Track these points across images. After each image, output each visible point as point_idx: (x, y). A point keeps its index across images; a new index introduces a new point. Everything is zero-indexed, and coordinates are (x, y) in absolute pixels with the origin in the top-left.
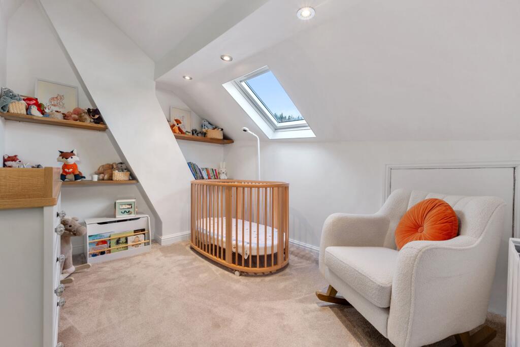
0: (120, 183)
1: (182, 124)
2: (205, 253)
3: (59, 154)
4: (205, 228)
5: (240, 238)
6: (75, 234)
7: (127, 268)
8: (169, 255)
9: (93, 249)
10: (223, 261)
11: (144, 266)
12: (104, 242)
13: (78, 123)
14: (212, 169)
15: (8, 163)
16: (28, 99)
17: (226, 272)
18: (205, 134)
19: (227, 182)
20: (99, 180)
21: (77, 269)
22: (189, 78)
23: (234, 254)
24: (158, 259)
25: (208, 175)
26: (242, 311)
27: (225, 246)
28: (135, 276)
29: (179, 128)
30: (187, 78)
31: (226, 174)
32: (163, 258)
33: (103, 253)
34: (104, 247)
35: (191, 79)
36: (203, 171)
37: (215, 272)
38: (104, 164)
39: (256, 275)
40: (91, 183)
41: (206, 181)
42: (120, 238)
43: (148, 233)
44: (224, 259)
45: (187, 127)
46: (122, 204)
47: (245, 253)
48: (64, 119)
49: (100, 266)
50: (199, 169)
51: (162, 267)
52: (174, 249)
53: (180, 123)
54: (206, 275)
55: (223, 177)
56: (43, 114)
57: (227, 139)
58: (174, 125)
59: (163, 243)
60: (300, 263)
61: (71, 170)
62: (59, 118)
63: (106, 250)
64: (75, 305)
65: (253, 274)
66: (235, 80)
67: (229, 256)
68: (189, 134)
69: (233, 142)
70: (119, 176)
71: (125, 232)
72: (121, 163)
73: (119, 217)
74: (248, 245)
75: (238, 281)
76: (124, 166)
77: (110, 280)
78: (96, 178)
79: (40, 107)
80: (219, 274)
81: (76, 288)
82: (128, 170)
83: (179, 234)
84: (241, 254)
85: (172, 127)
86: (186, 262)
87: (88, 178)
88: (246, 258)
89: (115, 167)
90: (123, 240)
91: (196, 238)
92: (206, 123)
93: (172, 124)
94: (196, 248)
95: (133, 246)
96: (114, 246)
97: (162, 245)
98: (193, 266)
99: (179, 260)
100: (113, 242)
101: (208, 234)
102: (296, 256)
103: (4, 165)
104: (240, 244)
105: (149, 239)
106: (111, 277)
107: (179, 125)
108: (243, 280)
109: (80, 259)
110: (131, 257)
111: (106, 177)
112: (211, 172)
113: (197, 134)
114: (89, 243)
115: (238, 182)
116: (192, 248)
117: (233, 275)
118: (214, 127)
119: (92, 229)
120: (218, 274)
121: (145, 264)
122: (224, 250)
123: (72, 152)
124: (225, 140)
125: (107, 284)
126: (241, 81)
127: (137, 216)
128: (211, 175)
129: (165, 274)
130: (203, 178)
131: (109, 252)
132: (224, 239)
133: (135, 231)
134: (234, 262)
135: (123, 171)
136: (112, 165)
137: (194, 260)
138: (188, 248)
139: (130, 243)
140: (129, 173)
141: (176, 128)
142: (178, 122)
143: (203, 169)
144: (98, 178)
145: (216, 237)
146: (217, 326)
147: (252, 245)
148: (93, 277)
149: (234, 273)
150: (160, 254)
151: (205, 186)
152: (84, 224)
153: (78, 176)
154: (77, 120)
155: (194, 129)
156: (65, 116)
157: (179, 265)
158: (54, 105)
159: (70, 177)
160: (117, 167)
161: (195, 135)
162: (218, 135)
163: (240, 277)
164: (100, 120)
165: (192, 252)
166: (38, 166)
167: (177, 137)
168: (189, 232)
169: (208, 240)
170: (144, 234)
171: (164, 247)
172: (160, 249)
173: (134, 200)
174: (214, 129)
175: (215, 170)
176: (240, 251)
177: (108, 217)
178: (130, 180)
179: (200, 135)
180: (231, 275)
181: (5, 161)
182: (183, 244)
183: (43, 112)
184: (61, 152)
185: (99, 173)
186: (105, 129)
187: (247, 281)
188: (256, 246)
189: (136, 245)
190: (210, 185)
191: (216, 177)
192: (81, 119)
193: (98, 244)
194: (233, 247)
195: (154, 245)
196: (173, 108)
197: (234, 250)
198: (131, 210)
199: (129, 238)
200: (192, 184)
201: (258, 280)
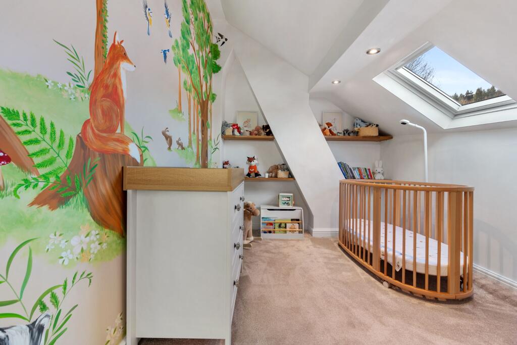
0: (282, 180)
1: (334, 125)
2: (351, 253)
3: (247, 159)
4: (351, 228)
5: (390, 245)
6: (253, 215)
7: (284, 247)
8: (318, 246)
9: (264, 227)
10: (370, 266)
11: (296, 250)
12: (271, 224)
13: (257, 137)
14: (365, 169)
15: (225, 166)
16: (234, 125)
17: (373, 279)
18: (357, 133)
19: (382, 183)
20: (269, 177)
21: (255, 239)
22: (338, 82)
23: (382, 262)
24: (308, 247)
25: (360, 174)
26: (384, 325)
27: (371, 250)
28: (289, 256)
29: (330, 131)
30: (336, 82)
31: (383, 174)
32: (312, 247)
33: (270, 232)
34: (271, 228)
35: (340, 82)
36: (354, 170)
37: (361, 275)
38: (272, 165)
39: (411, 294)
40: (264, 180)
41: (358, 181)
42: (281, 223)
43: (302, 223)
44: (371, 264)
45: (338, 128)
46: (283, 197)
47: (396, 264)
48: (250, 135)
49: (269, 241)
50: (350, 169)
51: (310, 255)
52: (323, 242)
53: (331, 125)
54: (349, 274)
55: (378, 177)
56: (240, 133)
57: (383, 136)
58: (325, 129)
59: (314, 235)
60: (497, 304)
61: (253, 170)
62: (248, 134)
63: (272, 230)
64: (251, 262)
65: (409, 293)
66: (389, 69)
67: (376, 262)
68: (341, 135)
69: (392, 138)
70: (282, 174)
71: (285, 219)
72: (284, 164)
73: (282, 206)
74: (401, 257)
75: (386, 293)
76: (285, 167)
77: (273, 253)
78: (267, 176)
79: (238, 129)
80: (365, 278)
81: (253, 252)
82: (288, 169)
83: (329, 230)
84: (392, 264)
85: (323, 130)
86: (333, 256)
87: (263, 175)
88: (398, 270)
89: (279, 167)
90: (283, 225)
91: (343, 237)
92: (359, 122)
93: (323, 128)
94: (343, 245)
95: (290, 231)
96: (277, 229)
97: (313, 236)
98: (338, 262)
99: (325, 253)
100: (277, 225)
101: (355, 234)
102: (491, 293)
103: (223, 167)
104: (390, 252)
105: (302, 228)
106: (273, 251)
107: (331, 127)
108: (393, 294)
109: (257, 233)
110: (288, 240)
111: (273, 175)
112: (363, 171)
113: (349, 134)
114: (262, 223)
115: (397, 183)
116: (339, 246)
117: (381, 284)
118: (368, 124)
119: (264, 213)
120: (362, 277)
121: (297, 248)
122: (371, 254)
123: (254, 157)
124: (381, 137)
125: (270, 255)
126: (397, 69)
127: (294, 208)
128: (364, 174)
129: (312, 261)
130: (354, 178)
131: (274, 232)
132: (371, 243)
133: (292, 220)
134: (382, 271)
135: (284, 171)
136: (277, 166)
137: (340, 257)
138: (336, 245)
139: (288, 229)
140: (288, 172)
141: (327, 131)
142: (329, 125)
143: (354, 169)
144: (269, 176)
145: (362, 239)
146: (352, 325)
147: (406, 258)
148: (263, 248)
149: (382, 283)
150: (310, 243)
151: (355, 186)
152: (259, 209)
153: (257, 174)
154: (256, 135)
155: (345, 129)
156: (251, 133)
157: (325, 257)
158: (246, 127)
159: (253, 175)
160: (281, 167)
161: (347, 135)
162: (373, 132)
163: (390, 289)
164: (270, 133)
165: (339, 249)
166: (238, 167)
167: (327, 139)
168: (337, 229)
169: (355, 241)
170: (299, 223)
171: (315, 238)
172: (311, 239)
173: (292, 194)
174: (367, 126)
175: (369, 170)
176: (390, 260)
177: (274, 206)
178: (289, 177)
179: (351, 135)
180: (378, 283)
181: (224, 164)
182: (332, 240)
183: (240, 132)
184: (248, 158)
185: (269, 172)
186: (273, 139)
187: (397, 296)
188: (412, 260)
189: (293, 231)
190: (361, 186)
191: (370, 177)
192: (259, 134)
193: (267, 224)
194: (381, 253)
195: (307, 235)
196: (325, 112)
197: (383, 258)
198: (290, 202)
199: (287, 224)
200: (340, 183)
201: (414, 301)
